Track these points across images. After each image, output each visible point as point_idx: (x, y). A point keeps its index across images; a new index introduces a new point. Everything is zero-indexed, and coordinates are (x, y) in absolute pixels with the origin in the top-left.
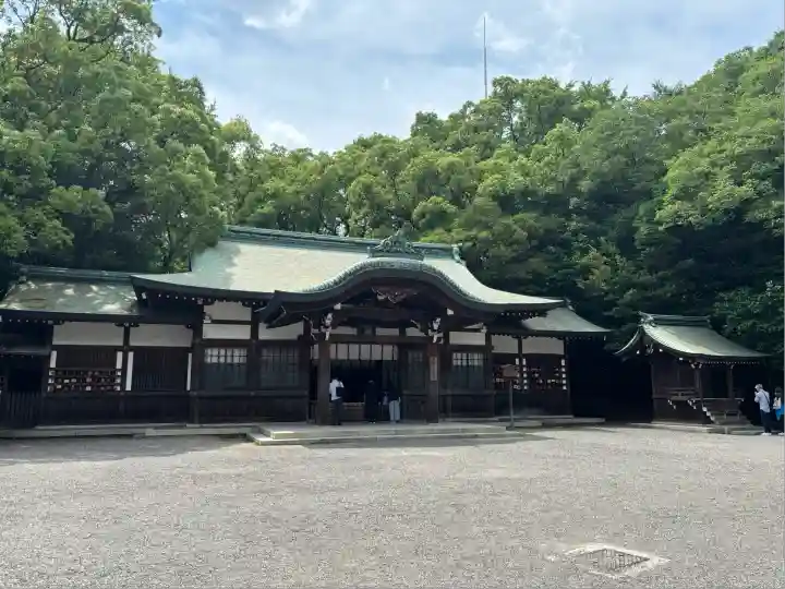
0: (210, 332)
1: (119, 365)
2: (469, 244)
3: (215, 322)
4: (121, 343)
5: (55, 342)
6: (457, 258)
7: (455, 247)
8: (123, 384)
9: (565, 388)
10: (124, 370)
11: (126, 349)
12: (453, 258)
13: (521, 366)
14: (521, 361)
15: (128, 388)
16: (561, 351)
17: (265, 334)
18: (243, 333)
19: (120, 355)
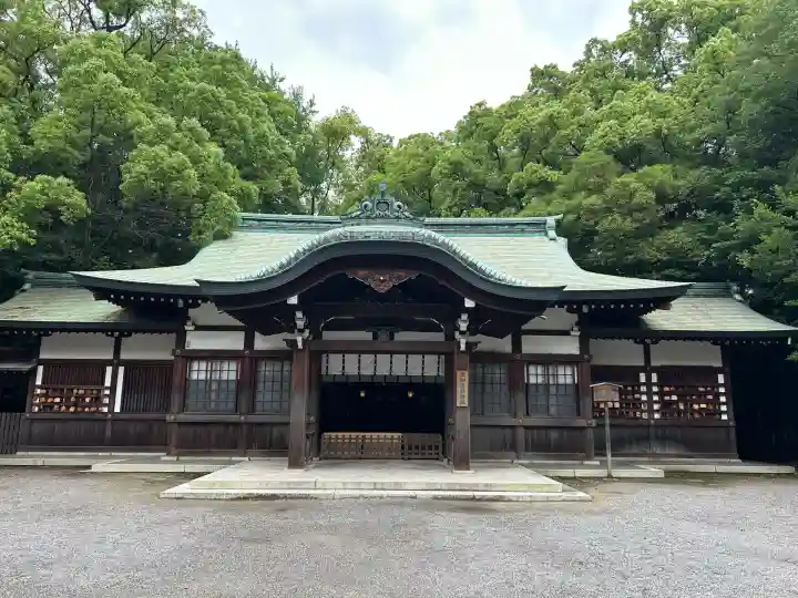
0: (196, 342)
1: (108, 383)
2: (571, 217)
3: (198, 328)
4: (111, 357)
5: (43, 356)
6: (552, 233)
7: (551, 221)
8: (111, 405)
9: (724, 417)
10: (113, 388)
11: (116, 363)
12: (546, 234)
13: (649, 384)
14: (649, 378)
15: (117, 409)
16: (718, 364)
17: (261, 343)
18: (235, 342)
19: (109, 370)
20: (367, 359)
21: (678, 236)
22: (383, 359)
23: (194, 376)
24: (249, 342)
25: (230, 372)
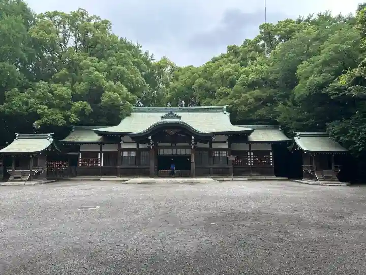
0: (124, 146)
1: (99, 158)
2: (231, 106)
3: (124, 142)
4: (99, 150)
5: (81, 150)
6: (225, 111)
7: (225, 107)
8: (100, 164)
9: (272, 164)
10: (101, 159)
11: (101, 152)
12: (223, 112)
14: (250, 154)
15: (102, 165)
16: (271, 150)
17: (141, 146)
18: (134, 146)
19: (99, 154)
20: (170, 150)
21: (262, 111)
22: (175, 150)
23: (124, 155)
24: (138, 146)
25: (133, 154)
